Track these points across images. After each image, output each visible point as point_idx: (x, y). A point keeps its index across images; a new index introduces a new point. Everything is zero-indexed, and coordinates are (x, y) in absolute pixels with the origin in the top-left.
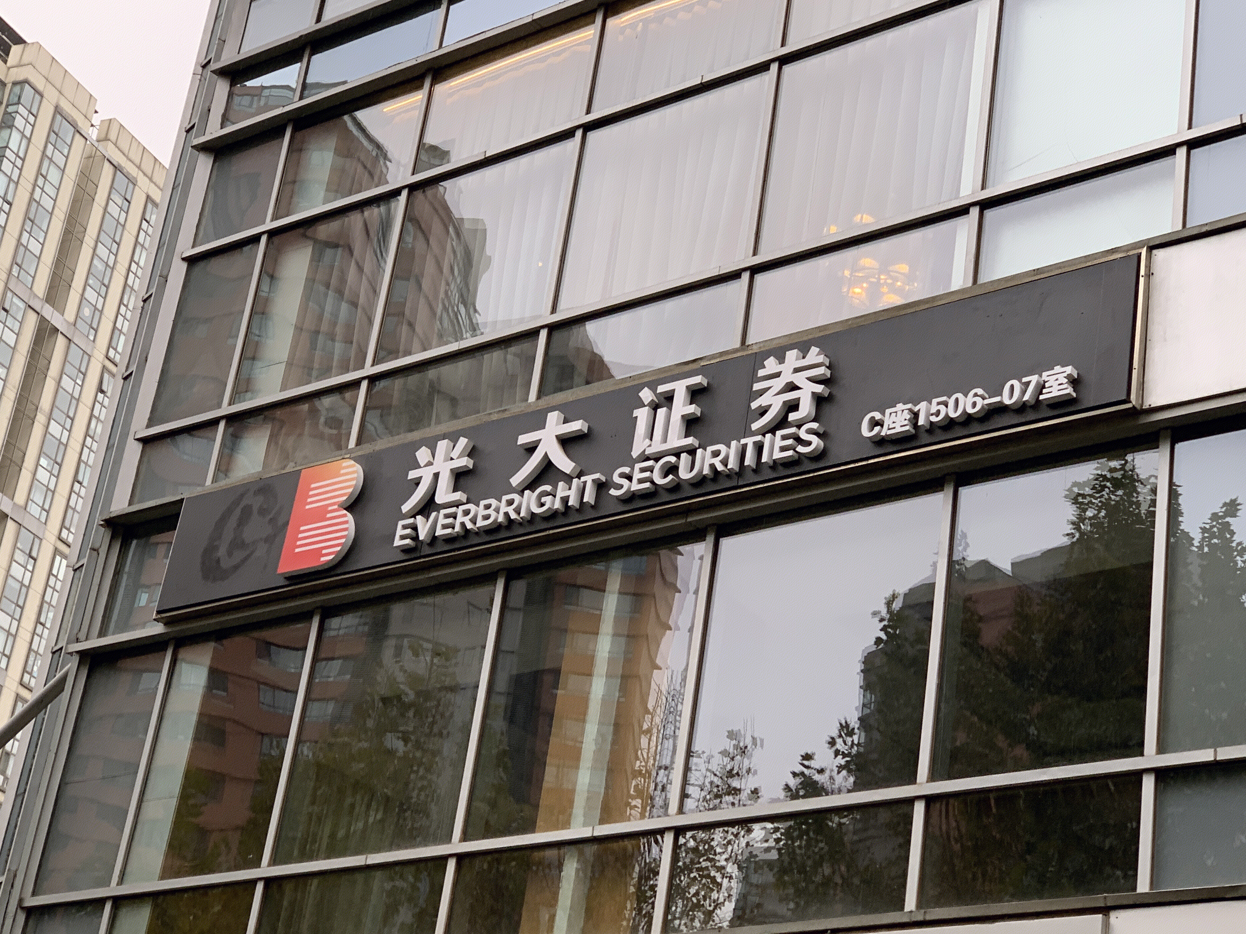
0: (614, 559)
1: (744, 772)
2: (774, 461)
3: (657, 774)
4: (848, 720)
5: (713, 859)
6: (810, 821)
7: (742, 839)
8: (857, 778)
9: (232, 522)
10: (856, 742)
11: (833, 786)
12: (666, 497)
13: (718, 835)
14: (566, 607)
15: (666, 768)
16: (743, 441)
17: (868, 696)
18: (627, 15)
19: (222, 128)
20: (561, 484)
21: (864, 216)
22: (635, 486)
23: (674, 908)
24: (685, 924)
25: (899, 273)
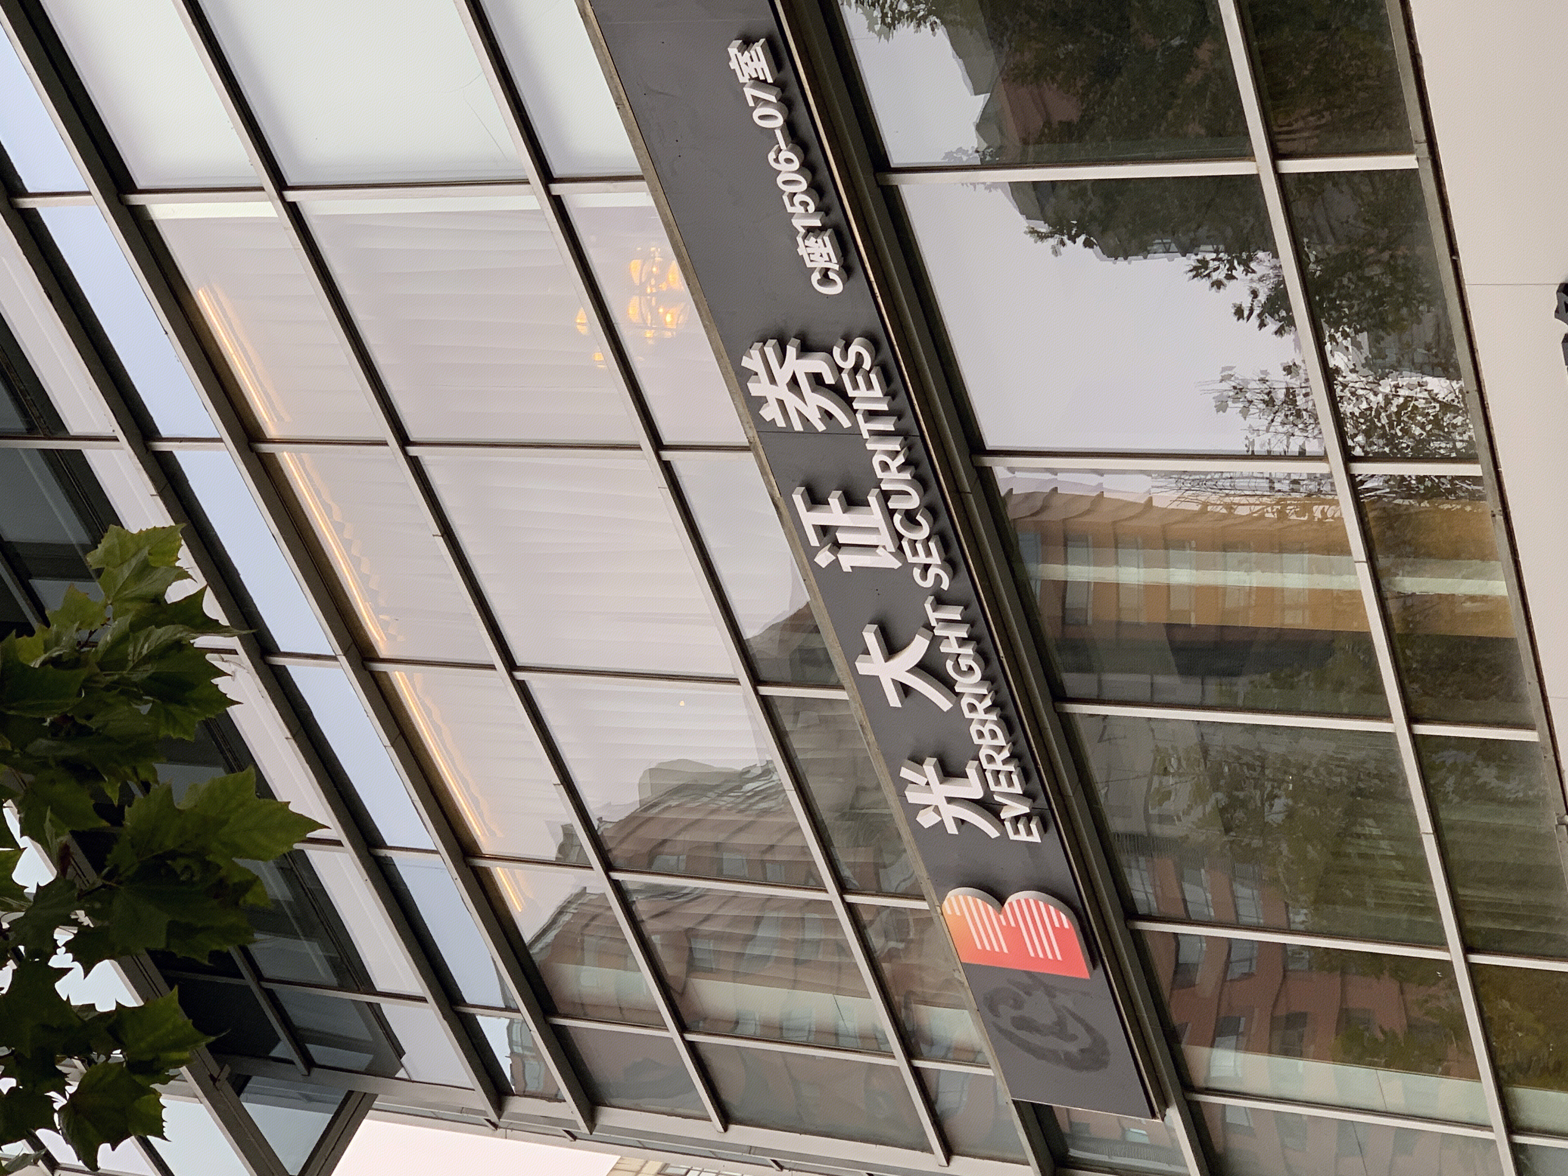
0: (1024, 572)
1: (1265, 386)
2: (885, 395)
3: (1279, 491)
4: (1188, 269)
5: (1377, 410)
6: (1317, 298)
7: (1347, 379)
8: (1259, 248)
9: (1035, 1039)
10: (1214, 256)
11: (1272, 275)
12: (944, 521)
13: (1347, 408)
14: (1090, 622)
15: (1272, 481)
16: (866, 435)
17: (1155, 247)
18: (371, 632)
19: (565, 1101)
20: (943, 649)
21: (578, 321)
22: (936, 559)
23: (1442, 451)
24: (1461, 434)
25: (642, 270)
